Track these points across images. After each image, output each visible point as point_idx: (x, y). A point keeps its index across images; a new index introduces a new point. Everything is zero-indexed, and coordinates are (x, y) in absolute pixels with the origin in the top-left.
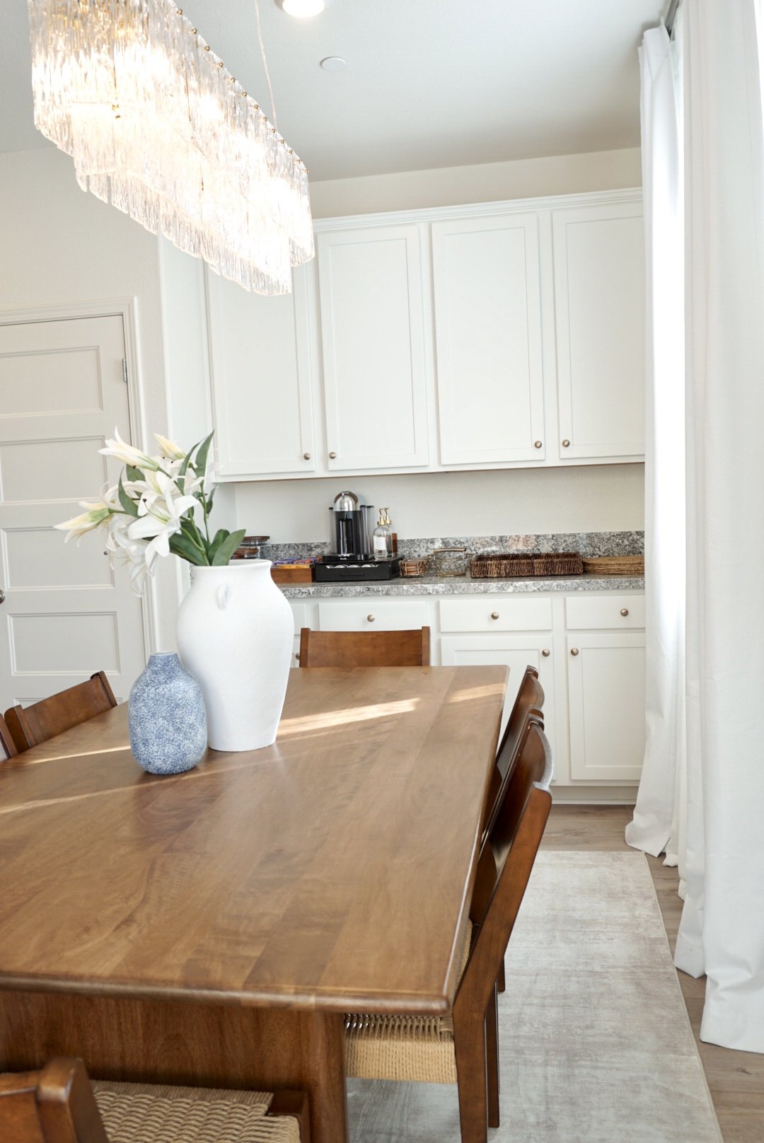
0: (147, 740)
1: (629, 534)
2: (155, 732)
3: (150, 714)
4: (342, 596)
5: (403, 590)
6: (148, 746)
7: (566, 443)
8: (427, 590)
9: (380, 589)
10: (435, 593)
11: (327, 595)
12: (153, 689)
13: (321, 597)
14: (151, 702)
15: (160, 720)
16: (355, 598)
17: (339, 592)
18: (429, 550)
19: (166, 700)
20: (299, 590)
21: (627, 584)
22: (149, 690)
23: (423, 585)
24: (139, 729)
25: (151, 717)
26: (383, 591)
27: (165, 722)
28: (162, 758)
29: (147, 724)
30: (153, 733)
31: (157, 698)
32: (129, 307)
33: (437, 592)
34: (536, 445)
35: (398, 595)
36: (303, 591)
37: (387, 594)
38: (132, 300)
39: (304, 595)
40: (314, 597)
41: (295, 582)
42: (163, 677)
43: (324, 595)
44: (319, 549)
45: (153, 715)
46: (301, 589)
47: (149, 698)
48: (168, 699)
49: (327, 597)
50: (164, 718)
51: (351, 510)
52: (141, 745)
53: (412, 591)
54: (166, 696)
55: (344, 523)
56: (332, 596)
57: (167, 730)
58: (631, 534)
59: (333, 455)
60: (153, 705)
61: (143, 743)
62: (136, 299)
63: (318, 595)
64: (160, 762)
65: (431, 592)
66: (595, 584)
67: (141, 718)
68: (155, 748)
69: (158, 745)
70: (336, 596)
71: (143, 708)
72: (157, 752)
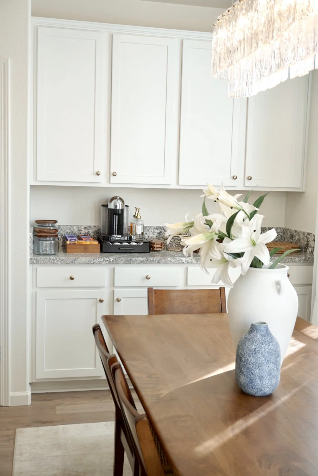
0: (262, 377)
1: (264, 229)
2: (268, 372)
3: (266, 361)
4: (131, 263)
5: (168, 260)
6: (263, 380)
7: (249, 178)
8: (182, 261)
9: (154, 260)
10: (187, 262)
11: (121, 262)
12: (267, 346)
13: (117, 263)
14: (267, 354)
15: (271, 364)
16: (139, 264)
17: (129, 261)
18: (155, 233)
19: (274, 352)
20: (104, 259)
21: (290, 260)
22: (265, 347)
23: (180, 258)
24: (257, 371)
25: (267, 363)
26: (156, 261)
27: (273, 365)
28: (270, 387)
29: (264, 367)
30: (267, 372)
31: (270, 351)
32: (4, 64)
33: (188, 262)
34: (233, 178)
35: (165, 263)
36: (106, 260)
37: (158, 263)
38: (7, 61)
39: (107, 262)
40: (112, 263)
41: (89, 252)
42: (269, 338)
43: (119, 262)
44: (86, 230)
45: (268, 362)
46: (105, 258)
47: (266, 352)
48: (275, 352)
49: (121, 264)
50: (273, 363)
51: (121, 208)
52: (257, 380)
53: (173, 261)
54: (274, 350)
55: (117, 216)
56: (124, 263)
57: (274, 370)
58: (266, 229)
59: (115, 174)
60: (268, 355)
61: (260, 379)
62: (9, 60)
63: (115, 262)
64: (268, 389)
65: (184, 262)
66: (273, 260)
67: (260, 364)
68: (267, 381)
69: (269, 379)
70: (127, 263)
71: (262, 358)
72: (268, 384)
